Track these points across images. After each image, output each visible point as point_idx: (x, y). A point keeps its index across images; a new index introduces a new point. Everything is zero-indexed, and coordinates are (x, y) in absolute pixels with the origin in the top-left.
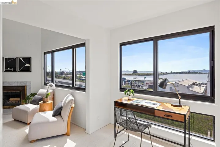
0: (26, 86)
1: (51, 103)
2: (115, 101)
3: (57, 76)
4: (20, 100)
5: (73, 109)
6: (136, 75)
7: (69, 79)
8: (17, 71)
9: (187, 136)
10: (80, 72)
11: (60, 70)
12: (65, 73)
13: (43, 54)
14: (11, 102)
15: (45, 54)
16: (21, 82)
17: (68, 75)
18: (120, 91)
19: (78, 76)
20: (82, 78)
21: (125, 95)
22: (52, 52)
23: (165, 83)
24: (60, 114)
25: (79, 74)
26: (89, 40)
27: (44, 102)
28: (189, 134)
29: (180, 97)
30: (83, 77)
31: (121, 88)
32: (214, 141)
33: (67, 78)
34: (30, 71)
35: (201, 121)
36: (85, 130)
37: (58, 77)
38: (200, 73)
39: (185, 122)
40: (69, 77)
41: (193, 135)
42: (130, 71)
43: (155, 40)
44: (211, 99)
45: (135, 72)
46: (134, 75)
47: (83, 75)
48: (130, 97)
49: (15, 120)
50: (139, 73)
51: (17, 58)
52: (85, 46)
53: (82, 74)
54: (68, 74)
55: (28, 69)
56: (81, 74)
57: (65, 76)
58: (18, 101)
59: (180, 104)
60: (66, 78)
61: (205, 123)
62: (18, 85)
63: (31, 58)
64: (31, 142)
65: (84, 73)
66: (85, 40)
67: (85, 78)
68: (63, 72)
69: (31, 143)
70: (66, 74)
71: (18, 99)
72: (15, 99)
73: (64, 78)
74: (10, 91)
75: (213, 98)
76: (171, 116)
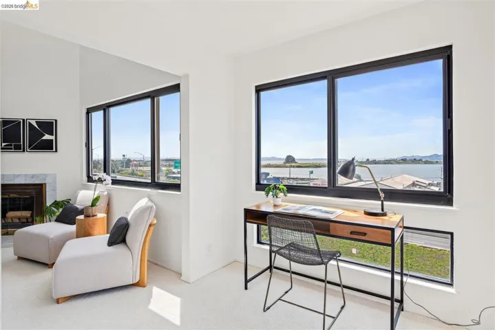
0: (45, 184)
1: (103, 218)
2: (245, 209)
3: (116, 170)
4: (32, 216)
5: (152, 228)
6: (291, 166)
7: (142, 176)
8: (24, 151)
9: (397, 277)
10: (167, 160)
11: (124, 156)
12: (135, 162)
13: (84, 112)
14: (10, 221)
15: (89, 111)
16: (33, 176)
17: (141, 168)
18: (257, 190)
19: (164, 169)
20: (174, 173)
21: (267, 196)
22: (106, 108)
23: (352, 167)
24: (124, 241)
25: (166, 166)
26: (187, 76)
27: (87, 216)
28: (402, 274)
29: (382, 195)
30: (175, 170)
31: (258, 183)
32: (451, 285)
33: (139, 173)
34: (54, 150)
35: (428, 263)
36: (180, 274)
37: (118, 172)
38: (426, 162)
39: (392, 245)
40: (144, 172)
41: (411, 276)
42: (280, 159)
43: (330, 77)
44: (445, 197)
45: (290, 159)
46: (287, 167)
47: (176, 167)
48: (279, 201)
49: (20, 258)
50: (299, 162)
51: (24, 120)
52: (179, 91)
53: (172, 166)
54: (141, 166)
55: (49, 146)
56: (170, 166)
57: (133, 171)
58: (27, 219)
59: (383, 210)
60: (136, 175)
61: (436, 265)
62: (27, 183)
63: (56, 121)
64: (58, 301)
65: (177, 163)
66: (179, 77)
67: (179, 173)
68: (129, 161)
69: (58, 303)
70: (136, 165)
71: (27, 214)
72: (18, 214)
73: (133, 174)
74: (7, 196)
75: (449, 196)
76: (365, 234)
